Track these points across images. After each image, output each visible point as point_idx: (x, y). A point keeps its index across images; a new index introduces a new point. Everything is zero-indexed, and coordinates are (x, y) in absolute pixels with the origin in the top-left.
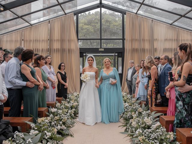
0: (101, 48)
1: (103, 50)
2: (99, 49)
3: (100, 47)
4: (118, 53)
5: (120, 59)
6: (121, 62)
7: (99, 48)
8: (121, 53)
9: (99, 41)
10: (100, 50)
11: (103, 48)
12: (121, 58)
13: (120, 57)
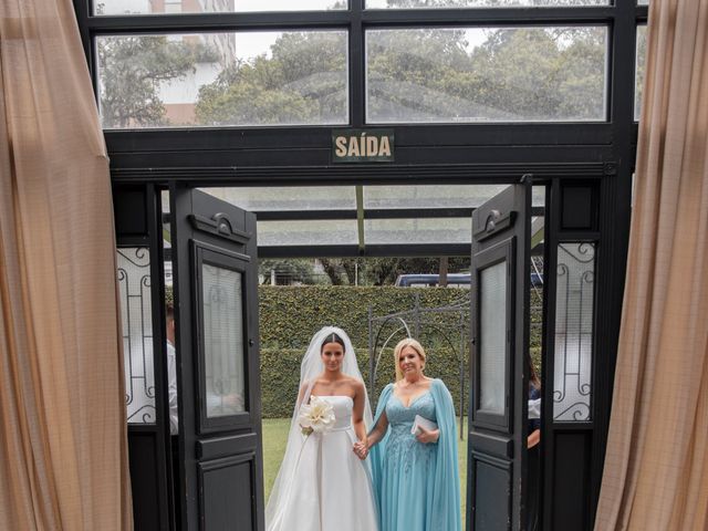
0: (358, 124)
1: (381, 149)
2: (340, 141)
3: (345, 121)
4: (560, 186)
5: (577, 260)
6: (589, 291)
7: (340, 130)
8: (592, 184)
9: (338, 38)
10: (348, 149)
11: (378, 131)
12: (589, 251)
13: (576, 234)
